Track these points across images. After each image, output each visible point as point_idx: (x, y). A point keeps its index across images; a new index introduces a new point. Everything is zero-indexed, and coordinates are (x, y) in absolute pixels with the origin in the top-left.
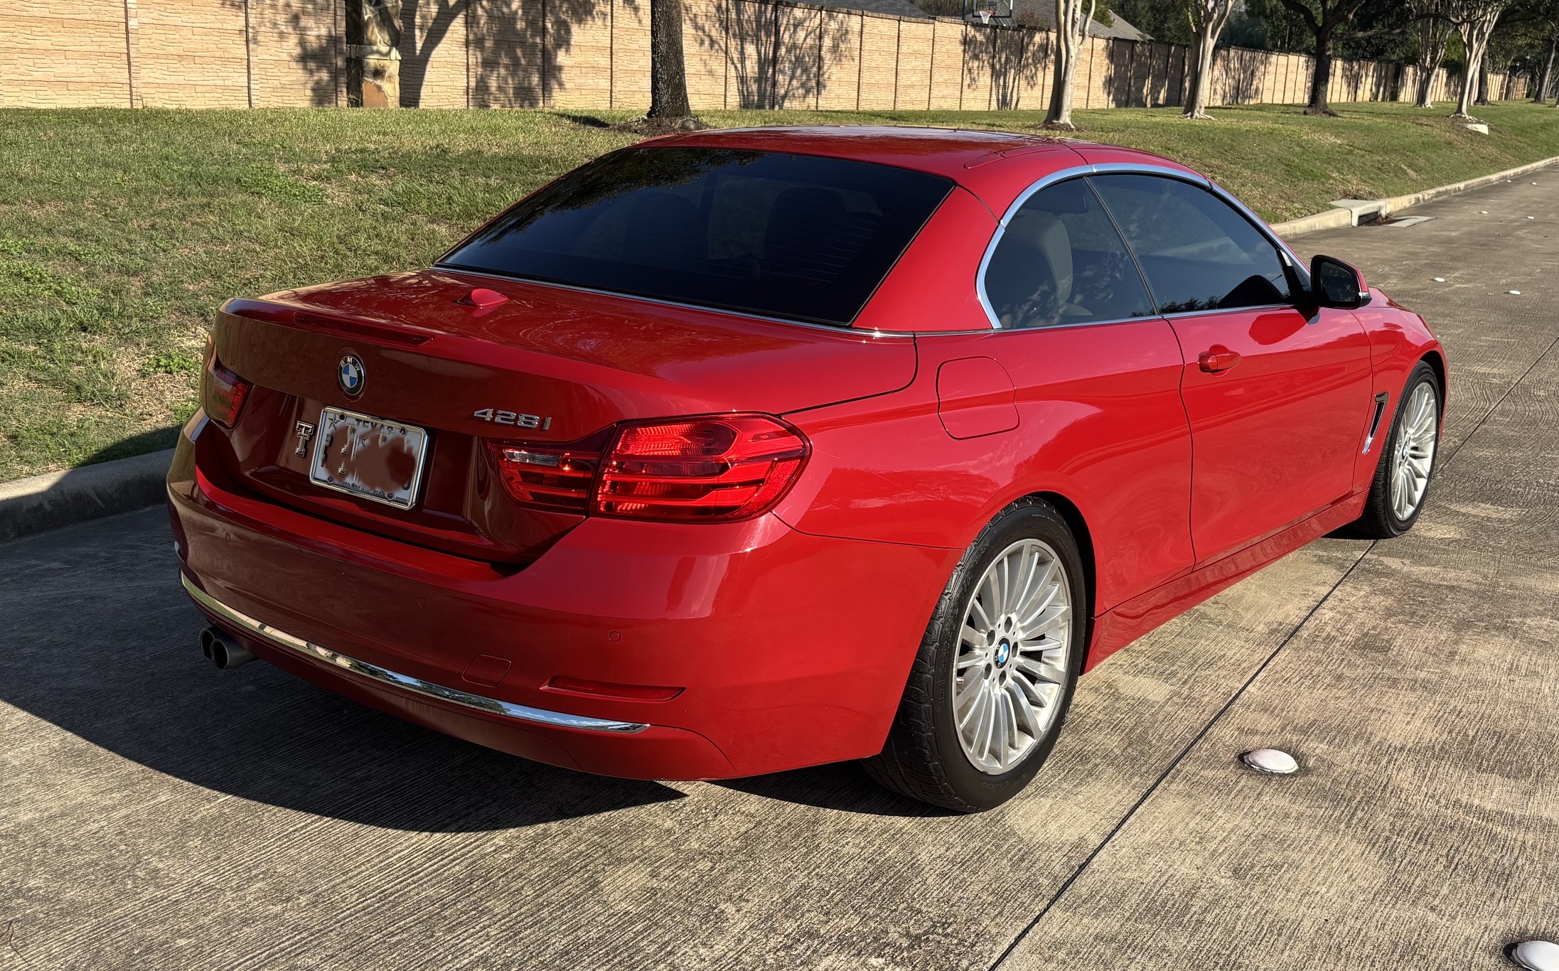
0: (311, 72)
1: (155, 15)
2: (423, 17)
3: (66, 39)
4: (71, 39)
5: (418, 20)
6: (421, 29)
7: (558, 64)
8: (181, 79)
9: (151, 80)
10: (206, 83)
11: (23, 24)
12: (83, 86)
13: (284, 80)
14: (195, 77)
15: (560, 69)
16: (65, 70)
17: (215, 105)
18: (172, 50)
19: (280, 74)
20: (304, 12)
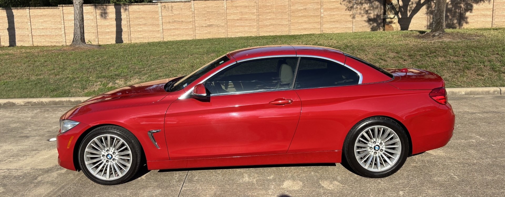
0: (371, 24)
1: (328, 13)
2: (411, 8)
3: (306, 20)
4: (308, 20)
5: (409, 8)
6: (410, 11)
7: (466, 16)
8: (334, 26)
9: (326, 27)
10: (341, 27)
11: (297, 17)
12: (309, 29)
13: (363, 25)
14: (337, 26)
15: (467, 18)
16: (306, 26)
17: (343, 32)
18: (332, 20)
19: (362, 24)
20: (370, 10)
